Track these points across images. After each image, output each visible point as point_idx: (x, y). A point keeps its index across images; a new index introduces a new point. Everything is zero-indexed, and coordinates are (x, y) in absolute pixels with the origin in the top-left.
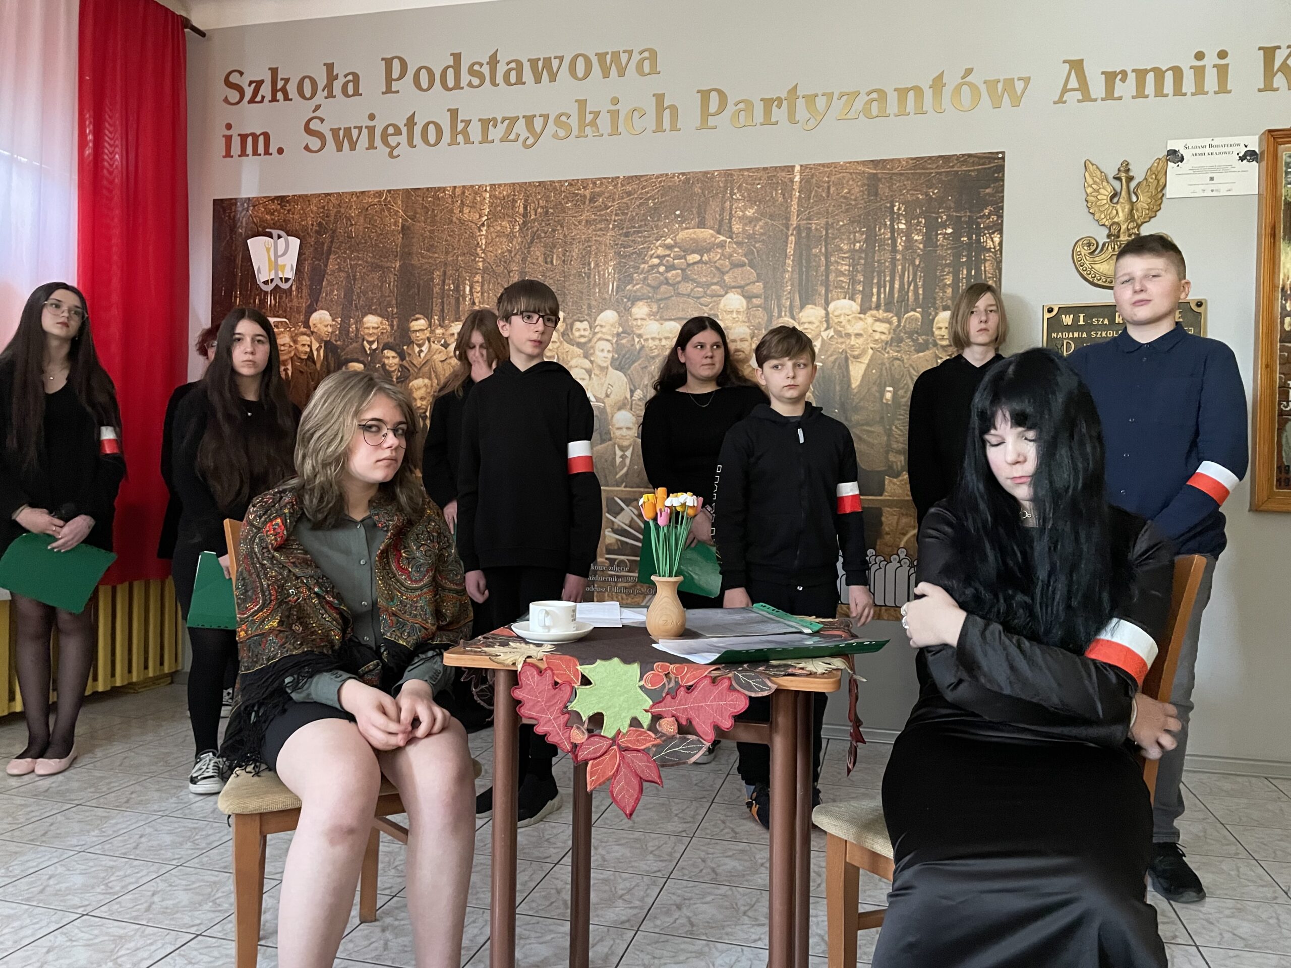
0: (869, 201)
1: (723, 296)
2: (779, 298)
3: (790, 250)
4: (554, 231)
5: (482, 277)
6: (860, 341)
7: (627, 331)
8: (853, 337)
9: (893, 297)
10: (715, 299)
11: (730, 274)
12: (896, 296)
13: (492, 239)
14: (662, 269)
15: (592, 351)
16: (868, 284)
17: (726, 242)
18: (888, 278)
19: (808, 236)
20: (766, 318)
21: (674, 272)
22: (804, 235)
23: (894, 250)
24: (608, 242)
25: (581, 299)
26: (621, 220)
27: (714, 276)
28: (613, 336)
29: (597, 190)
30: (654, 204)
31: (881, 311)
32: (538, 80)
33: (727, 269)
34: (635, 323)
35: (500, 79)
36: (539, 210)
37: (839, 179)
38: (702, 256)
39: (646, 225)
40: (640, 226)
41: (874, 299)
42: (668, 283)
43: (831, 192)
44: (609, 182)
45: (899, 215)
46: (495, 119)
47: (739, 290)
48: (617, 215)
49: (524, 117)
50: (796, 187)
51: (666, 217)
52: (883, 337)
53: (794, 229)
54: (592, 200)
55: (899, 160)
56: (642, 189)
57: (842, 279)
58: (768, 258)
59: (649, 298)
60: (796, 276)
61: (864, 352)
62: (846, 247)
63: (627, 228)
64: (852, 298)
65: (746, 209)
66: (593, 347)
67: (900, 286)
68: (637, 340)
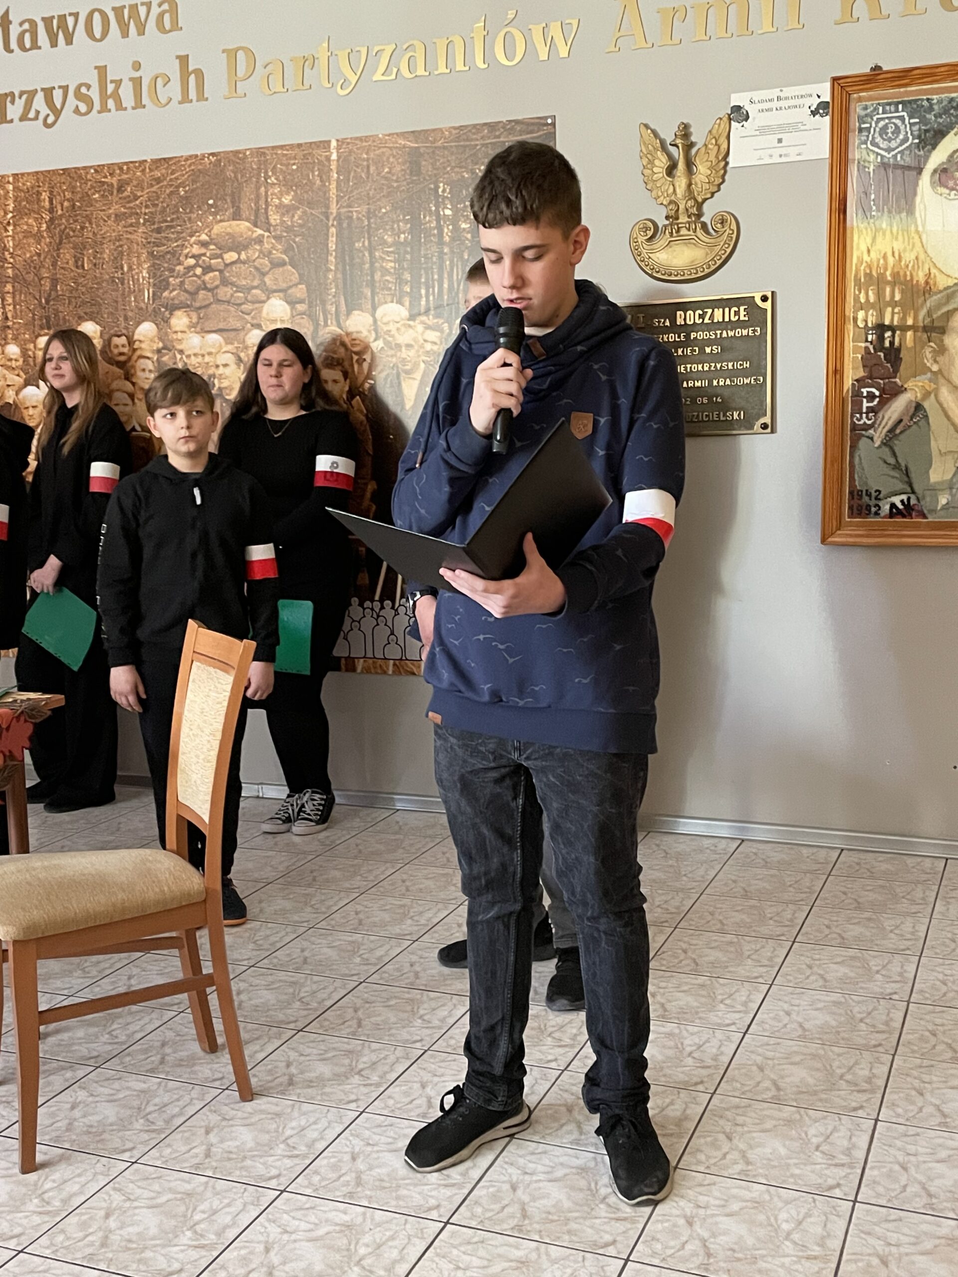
0: (412, 183)
1: (264, 302)
2: (324, 302)
3: (332, 246)
4: (82, 228)
5: (13, 287)
6: (412, 353)
7: (167, 348)
8: (403, 349)
9: (443, 300)
10: (257, 305)
11: (270, 276)
12: (446, 297)
13: (20, 240)
14: (199, 271)
15: (133, 371)
16: (415, 284)
17: (263, 236)
18: (436, 277)
19: (349, 225)
20: (312, 328)
21: (211, 274)
22: (345, 225)
23: (441, 242)
24: (140, 239)
25: (116, 309)
26: (151, 213)
27: (254, 276)
28: (153, 352)
29: (125, 177)
30: (186, 192)
31: (431, 317)
32: (54, 44)
33: (267, 269)
34: (175, 336)
35: (14, 45)
36: (66, 204)
37: (379, 156)
38: (239, 254)
39: (178, 218)
40: (172, 220)
41: (423, 302)
42: (206, 288)
43: (371, 172)
44: (136, 167)
45: (444, 198)
46: (12, 94)
47: (281, 295)
48: (147, 207)
49: (43, 89)
50: (333, 166)
51: (199, 208)
52: (435, 348)
53: (334, 219)
54: (120, 190)
55: (441, 130)
56: (172, 174)
57: (388, 278)
58: (309, 255)
59: (188, 306)
60: (339, 276)
61: (416, 366)
62: (390, 240)
63: (159, 222)
64: (400, 302)
65: (282, 195)
66: (133, 367)
67: (449, 286)
68: (179, 356)
